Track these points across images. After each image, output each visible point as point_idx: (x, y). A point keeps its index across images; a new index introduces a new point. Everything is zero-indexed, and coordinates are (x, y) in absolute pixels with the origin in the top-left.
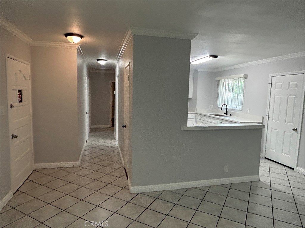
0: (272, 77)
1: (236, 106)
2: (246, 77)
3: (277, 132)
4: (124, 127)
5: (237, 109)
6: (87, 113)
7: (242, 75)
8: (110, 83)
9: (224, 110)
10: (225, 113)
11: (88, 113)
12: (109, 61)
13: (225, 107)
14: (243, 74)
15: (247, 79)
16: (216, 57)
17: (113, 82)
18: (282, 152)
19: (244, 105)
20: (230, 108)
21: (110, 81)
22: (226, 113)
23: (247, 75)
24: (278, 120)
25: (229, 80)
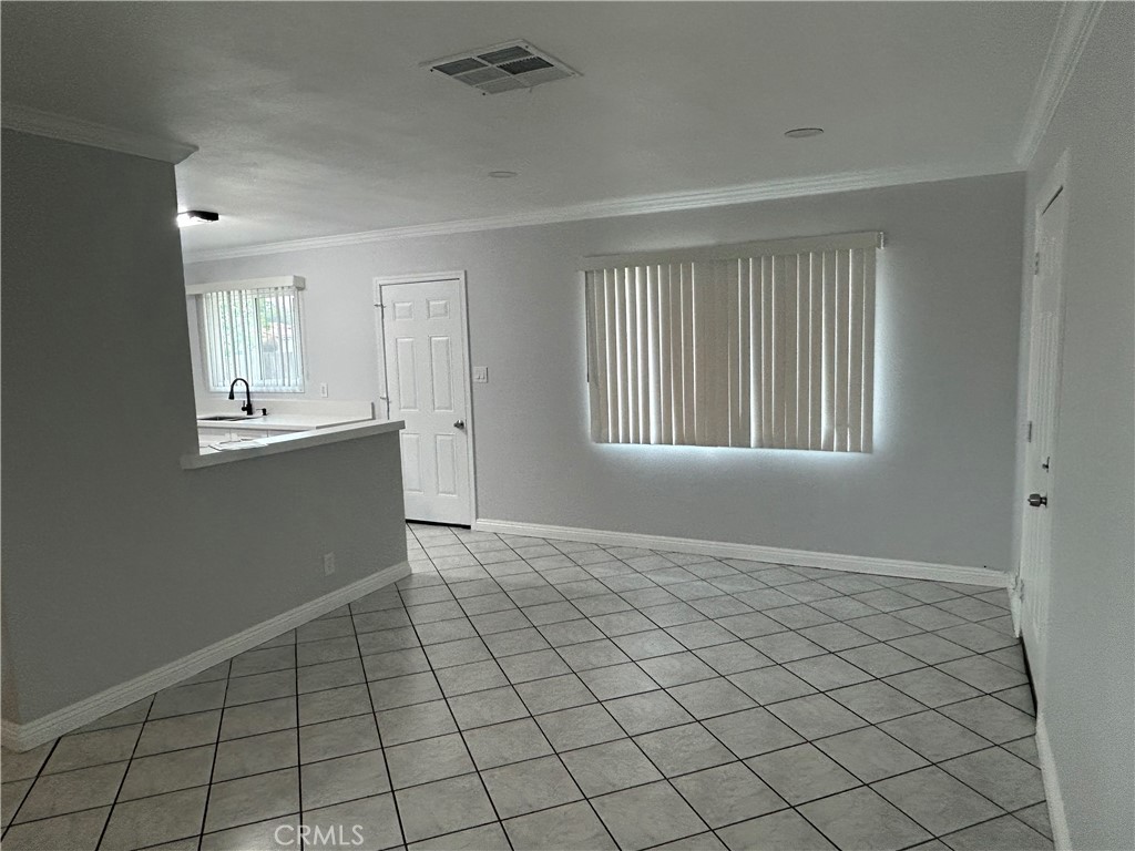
0: (380, 286)
1: (280, 382)
2: (300, 286)
3: (418, 441)
5: (284, 389)
7: (289, 281)
9: (241, 399)
10: (243, 409)
13: (240, 387)
14: (292, 278)
15: (305, 292)
16: (213, 216)
18: (437, 487)
19: (308, 375)
20: (259, 389)
22: (249, 409)
23: (304, 280)
24: (415, 408)
25: (241, 297)
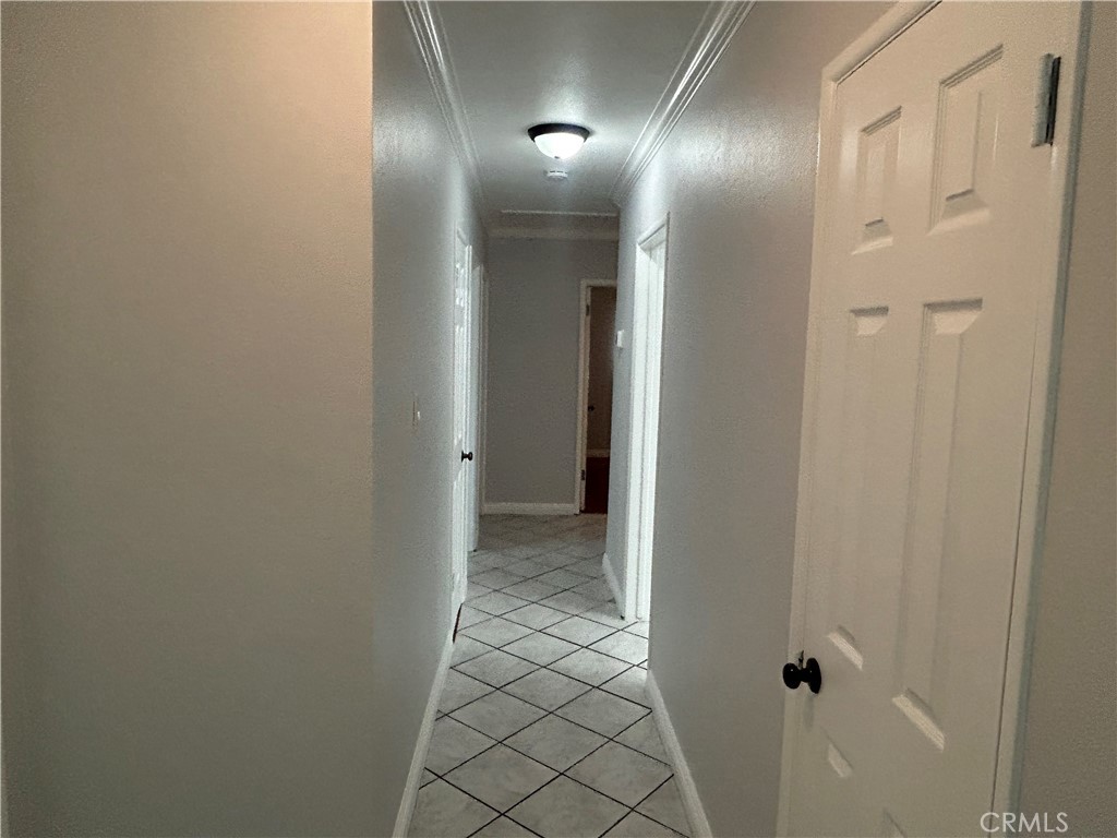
4: (804, 686)
6: (464, 456)
8: (583, 293)
11: (469, 457)
12: (606, 140)
17: (596, 291)
21: (584, 283)
